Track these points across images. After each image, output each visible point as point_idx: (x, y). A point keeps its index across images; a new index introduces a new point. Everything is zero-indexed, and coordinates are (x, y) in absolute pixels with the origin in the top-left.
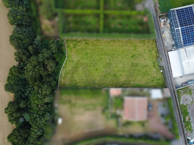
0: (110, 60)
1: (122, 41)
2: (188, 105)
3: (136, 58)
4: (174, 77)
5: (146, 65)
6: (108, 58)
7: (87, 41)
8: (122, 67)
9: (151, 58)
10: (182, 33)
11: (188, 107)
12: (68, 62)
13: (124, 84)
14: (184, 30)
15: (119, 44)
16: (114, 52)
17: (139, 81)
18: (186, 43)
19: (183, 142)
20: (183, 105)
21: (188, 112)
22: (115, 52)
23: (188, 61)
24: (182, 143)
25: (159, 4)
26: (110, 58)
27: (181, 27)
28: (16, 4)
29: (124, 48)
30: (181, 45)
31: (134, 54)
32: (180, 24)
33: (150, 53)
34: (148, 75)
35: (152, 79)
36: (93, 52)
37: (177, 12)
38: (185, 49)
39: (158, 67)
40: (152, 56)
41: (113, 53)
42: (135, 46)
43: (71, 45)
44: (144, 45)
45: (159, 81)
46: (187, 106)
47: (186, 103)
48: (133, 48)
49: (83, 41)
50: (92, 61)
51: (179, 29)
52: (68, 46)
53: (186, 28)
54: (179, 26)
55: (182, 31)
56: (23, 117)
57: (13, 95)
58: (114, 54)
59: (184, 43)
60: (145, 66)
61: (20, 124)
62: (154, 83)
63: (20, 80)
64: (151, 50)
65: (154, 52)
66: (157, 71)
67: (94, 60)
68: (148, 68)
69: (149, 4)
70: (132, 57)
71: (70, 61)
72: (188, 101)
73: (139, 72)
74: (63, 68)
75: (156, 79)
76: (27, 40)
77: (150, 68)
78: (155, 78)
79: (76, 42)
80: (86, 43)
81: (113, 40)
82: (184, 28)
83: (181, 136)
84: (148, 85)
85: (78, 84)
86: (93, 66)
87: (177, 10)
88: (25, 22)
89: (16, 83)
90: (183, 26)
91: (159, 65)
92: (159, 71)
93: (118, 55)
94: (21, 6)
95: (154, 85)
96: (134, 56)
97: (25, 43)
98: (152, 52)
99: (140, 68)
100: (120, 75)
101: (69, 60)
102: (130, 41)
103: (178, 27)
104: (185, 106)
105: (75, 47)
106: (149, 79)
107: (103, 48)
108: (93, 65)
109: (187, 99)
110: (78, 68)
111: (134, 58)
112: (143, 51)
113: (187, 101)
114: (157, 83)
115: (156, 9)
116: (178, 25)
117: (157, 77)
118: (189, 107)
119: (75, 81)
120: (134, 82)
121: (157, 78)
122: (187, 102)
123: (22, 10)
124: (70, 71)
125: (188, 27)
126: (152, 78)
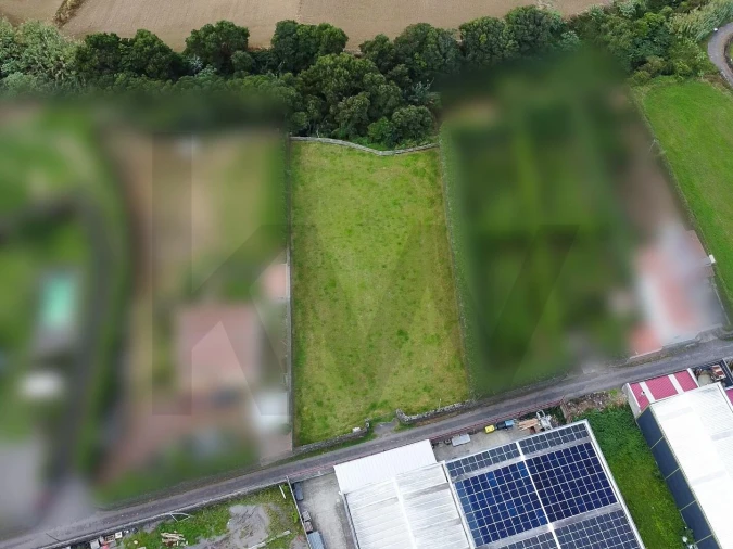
0: (384, 266)
1: (451, 298)
2: (226, 539)
3: (396, 343)
4: (338, 468)
5: (376, 377)
6: (389, 260)
7: (438, 200)
8: (362, 302)
9: (401, 393)
10: (505, 470)
11: (218, 539)
12: (367, 159)
13: (304, 314)
14: (517, 476)
15: (442, 289)
16: (411, 275)
17: (318, 359)
18: (470, 491)
19: (81, 528)
20: (229, 516)
21: (198, 542)
22: (413, 280)
23: (401, 499)
24: (76, 524)
25: (606, 410)
26: (389, 267)
27: (529, 462)
28: (519, 32)
29: (429, 306)
30: (461, 472)
31: (411, 337)
32: (537, 459)
33: (420, 390)
34: (340, 388)
35: (326, 402)
36: (405, 220)
37: (581, 447)
38: (446, 486)
39: (370, 418)
40: (409, 395)
41: (408, 273)
42: (438, 337)
43: (421, 164)
44: (449, 369)
45: (318, 424)
46: (224, 536)
47: (236, 532)
48: (433, 334)
49: (439, 192)
50: (377, 218)
51: (518, 454)
52: (416, 157)
53: (528, 480)
54: (532, 456)
55: (513, 467)
56: (203, 67)
57: (268, 46)
58: (404, 278)
59: (467, 482)
60: (371, 376)
61: (184, 60)
62: (310, 408)
63: (308, 53)
64: (432, 393)
65: (425, 400)
66: (355, 418)
67: (381, 225)
68: (366, 386)
69: (597, 376)
70: (401, 333)
71: (371, 163)
72: (241, 538)
73: (351, 356)
74: (351, 149)
75: (328, 413)
76: (424, 64)
77: (366, 390)
78: (331, 411)
79: (433, 175)
80: (432, 202)
81: (450, 272)
82: (525, 473)
83: (105, 522)
84: (304, 390)
85: (301, 188)
86: (361, 222)
87: (589, 446)
88: (474, 57)
89: (301, 42)
90: (532, 470)
91: (378, 420)
92: (355, 424)
93: (401, 289)
94: (514, 45)
95: (305, 408)
96: (403, 338)
97: (414, 59)
98: (425, 394)
99: (362, 359)
100: (336, 300)
101: (375, 161)
102: (455, 322)
103: (525, 452)
104: (221, 527)
105: (416, 173)
106: (325, 391)
107: (421, 246)
108: (364, 220)
109: (251, 534)
110: (353, 184)
111: (396, 338)
112: (424, 366)
113: (244, 534)
114: (313, 419)
115: (583, 398)
116: (532, 450)
117: (335, 417)
118: (217, 544)
119: (312, 179)
120: (312, 343)
121: (329, 418)
122: (239, 532)
123: (504, 48)
124: (340, 164)
125: (531, 488)
126: (329, 400)
